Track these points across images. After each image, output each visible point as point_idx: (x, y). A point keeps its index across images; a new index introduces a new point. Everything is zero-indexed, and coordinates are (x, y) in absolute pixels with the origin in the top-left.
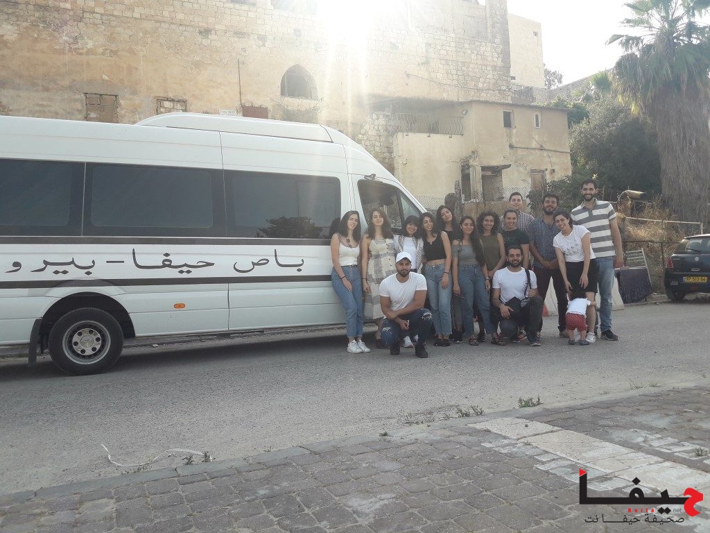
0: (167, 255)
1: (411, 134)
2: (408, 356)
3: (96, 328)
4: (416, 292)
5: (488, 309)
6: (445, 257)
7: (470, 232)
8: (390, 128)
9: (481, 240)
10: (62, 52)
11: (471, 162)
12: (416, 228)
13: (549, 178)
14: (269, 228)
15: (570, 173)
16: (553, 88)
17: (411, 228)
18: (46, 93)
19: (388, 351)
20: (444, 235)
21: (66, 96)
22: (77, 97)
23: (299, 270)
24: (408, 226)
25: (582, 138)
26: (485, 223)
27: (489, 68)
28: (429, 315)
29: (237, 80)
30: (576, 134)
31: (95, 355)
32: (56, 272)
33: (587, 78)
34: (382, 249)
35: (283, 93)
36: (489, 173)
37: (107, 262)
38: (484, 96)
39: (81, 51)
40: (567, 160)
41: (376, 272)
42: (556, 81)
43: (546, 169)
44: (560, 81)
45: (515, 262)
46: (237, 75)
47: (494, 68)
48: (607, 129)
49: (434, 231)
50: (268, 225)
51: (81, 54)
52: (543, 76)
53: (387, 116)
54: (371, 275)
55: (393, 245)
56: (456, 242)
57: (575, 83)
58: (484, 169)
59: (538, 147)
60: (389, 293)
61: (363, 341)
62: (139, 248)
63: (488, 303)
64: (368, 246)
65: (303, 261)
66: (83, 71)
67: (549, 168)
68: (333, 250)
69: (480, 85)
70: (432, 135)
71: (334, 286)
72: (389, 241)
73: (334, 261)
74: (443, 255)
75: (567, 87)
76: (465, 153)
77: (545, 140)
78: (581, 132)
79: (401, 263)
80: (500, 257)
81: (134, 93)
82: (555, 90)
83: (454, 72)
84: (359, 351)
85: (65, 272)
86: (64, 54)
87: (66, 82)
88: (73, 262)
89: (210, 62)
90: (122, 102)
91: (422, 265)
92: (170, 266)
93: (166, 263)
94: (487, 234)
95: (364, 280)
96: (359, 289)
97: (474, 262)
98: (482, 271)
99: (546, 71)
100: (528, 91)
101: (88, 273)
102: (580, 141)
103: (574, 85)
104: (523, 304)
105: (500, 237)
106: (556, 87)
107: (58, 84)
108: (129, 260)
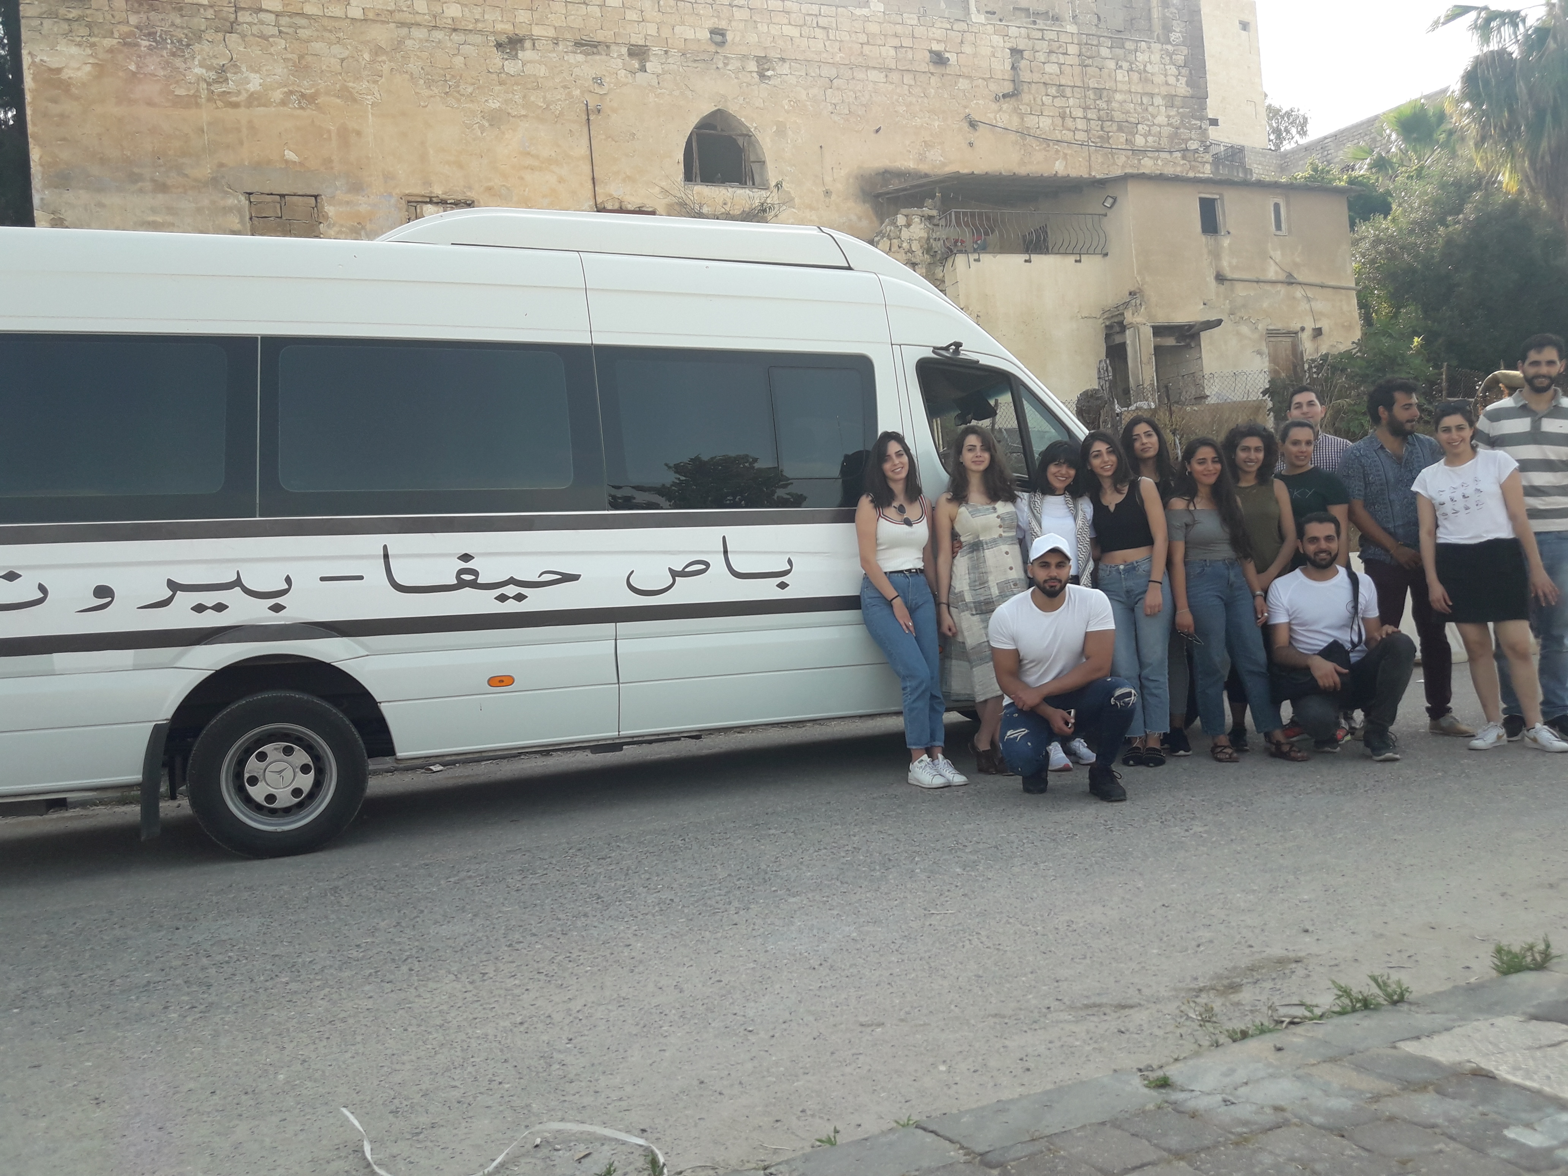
0: (466, 557)
1: (986, 258)
2: (1068, 795)
3: (300, 741)
4: (1087, 635)
5: (1264, 670)
6: (1148, 541)
7: (1212, 480)
8: (937, 246)
9: (1238, 499)
10: (192, 101)
11: (1129, 317)
12: (1072, 472)
13: (1309, 349)
14: (674, 484)
15: (1357, 335)
16: (1287, 146)
17: (1060, 473)
18: (160, 196)
19: (1017, 782)
20: (1148, 484)
21: (206, 202)
22: (231, 201)
23: (783, 586)
24: (1052, 469)
25: (1380, 253)
26: (1241, 455)
27: (1158, 101)
28: (1129, 694)
29: (584, 150)
30: (1365, 245)
31: (300, 806)
32: (200, 608)
33: (1376, 118)
34: (987, 528)
35: (689, 177)
36: (1170, 341)
37: (323, 579)
38: (1148, 165)
39: (234, 99)
40: (1351, 307)
41: (972, 586)
42: (1294, 131)
43: (1303, 329)
44: (1303, 132)
45: (1323, 555)
46: (585, 142)
47: (1170, 100)
48: (1441, 230)
49: (1118, 478)
50: (670, 478)
51: (236, 105)
52: (1264, 122)
53: (930, 218)
54: (961, 596)
55: (1015, 517)
56: (1178, 504)
57: (1342, 132)
58: (1159, 331)
59: (1282, 277)
60: (1014, 640)
61: (946, 756)
62: (397, 542)
63: (1261, 656)
64: (952, 521)
65: (790, 562)
66: (241, 143)
67: (1310, 325)
68: (861, 535)
69: (1139, 141)
70: (1034, 257)
71: (867, 622)
72: (1003, 508)
73: (865, 561)
74: (1146, 539)
75: (1321, 145)
76: (1112, 298)
77: (1298, 260)
78: (1377, 241)
79: (1043, 562)
80: (1282, 538)
81: (357, 188)
82: (1293, 152)
83: (1079, 113)
84: (938, 781)
85: (220, 607)
86: (198, 105)
87: (206, 170)
88: (238, 583)
89: (523, 112)
90: (330, 210)
91: (1091, 565)
92: (474, 585)
93: (468, 577)
94: (1249, 481)
95: (944, 608)
96: (933, 627)
97: (1225, 552)
98: (1245, 575)
99: (1269, 108)
100: (1235, 154)
101: (277, 608)
102: (1373, 261)
103: (1339, 138)
104: (1354, 657)
105: (1280, 489)
106: (1293, 145)
107: (186, 176)
108: (375, 573)
